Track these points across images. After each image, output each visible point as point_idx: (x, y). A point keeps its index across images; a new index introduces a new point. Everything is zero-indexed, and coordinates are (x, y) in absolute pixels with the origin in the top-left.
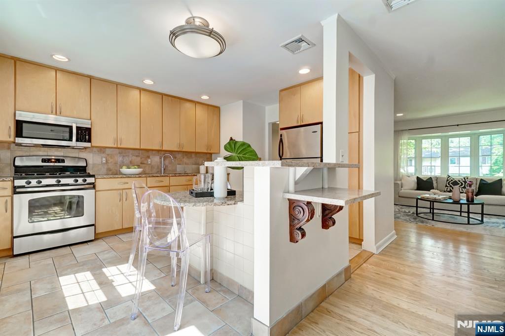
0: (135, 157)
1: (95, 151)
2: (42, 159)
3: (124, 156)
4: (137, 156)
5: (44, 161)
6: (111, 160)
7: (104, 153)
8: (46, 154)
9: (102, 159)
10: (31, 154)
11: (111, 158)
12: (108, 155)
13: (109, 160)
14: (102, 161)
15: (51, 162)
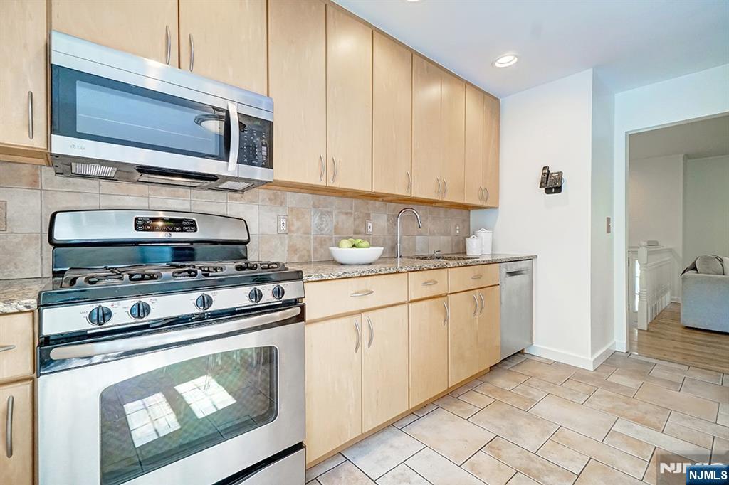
0: (344, 217)
1: (262, 201)
2: (137, 219)
3: (322, 214)
4: (347, 214)
5: (141, 225)
6: (297, 224)
7: (282, 203)
8: (144, 205)
9: (278, 220)
10: (104, 204)
11: (298, 219)
12: (291, 209)
13: (293, 225)
14: (278, 228)
15: (153, 229)
